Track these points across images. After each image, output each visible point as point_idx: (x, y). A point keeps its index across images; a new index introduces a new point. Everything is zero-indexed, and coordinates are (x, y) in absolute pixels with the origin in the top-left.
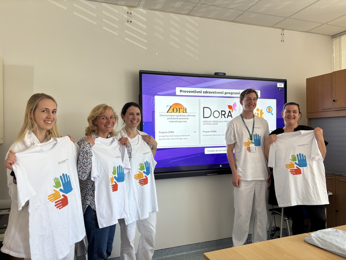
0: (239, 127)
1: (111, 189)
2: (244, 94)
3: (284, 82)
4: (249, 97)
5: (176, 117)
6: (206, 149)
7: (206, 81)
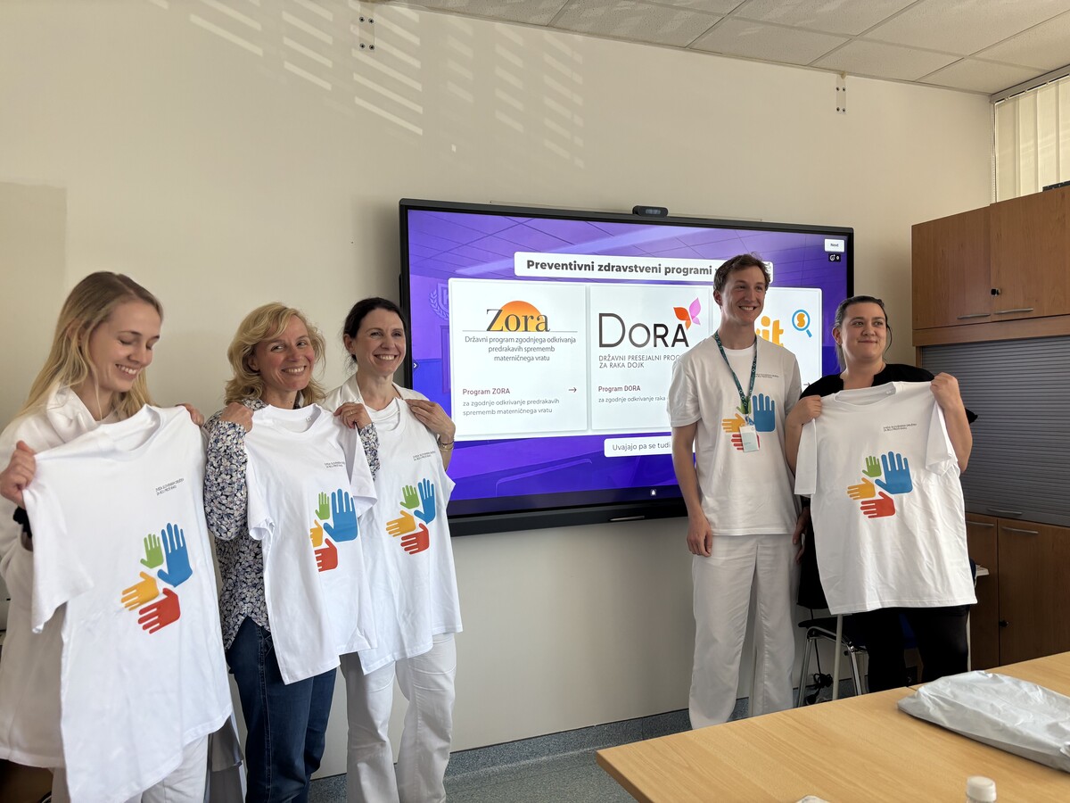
0: (710, 374)
1: (315, 563)
2: (728, 271)
3: (846, 237)
4: (741, 279)
5: (515, 345)
6: (608, 443)
7: (609, 234)
